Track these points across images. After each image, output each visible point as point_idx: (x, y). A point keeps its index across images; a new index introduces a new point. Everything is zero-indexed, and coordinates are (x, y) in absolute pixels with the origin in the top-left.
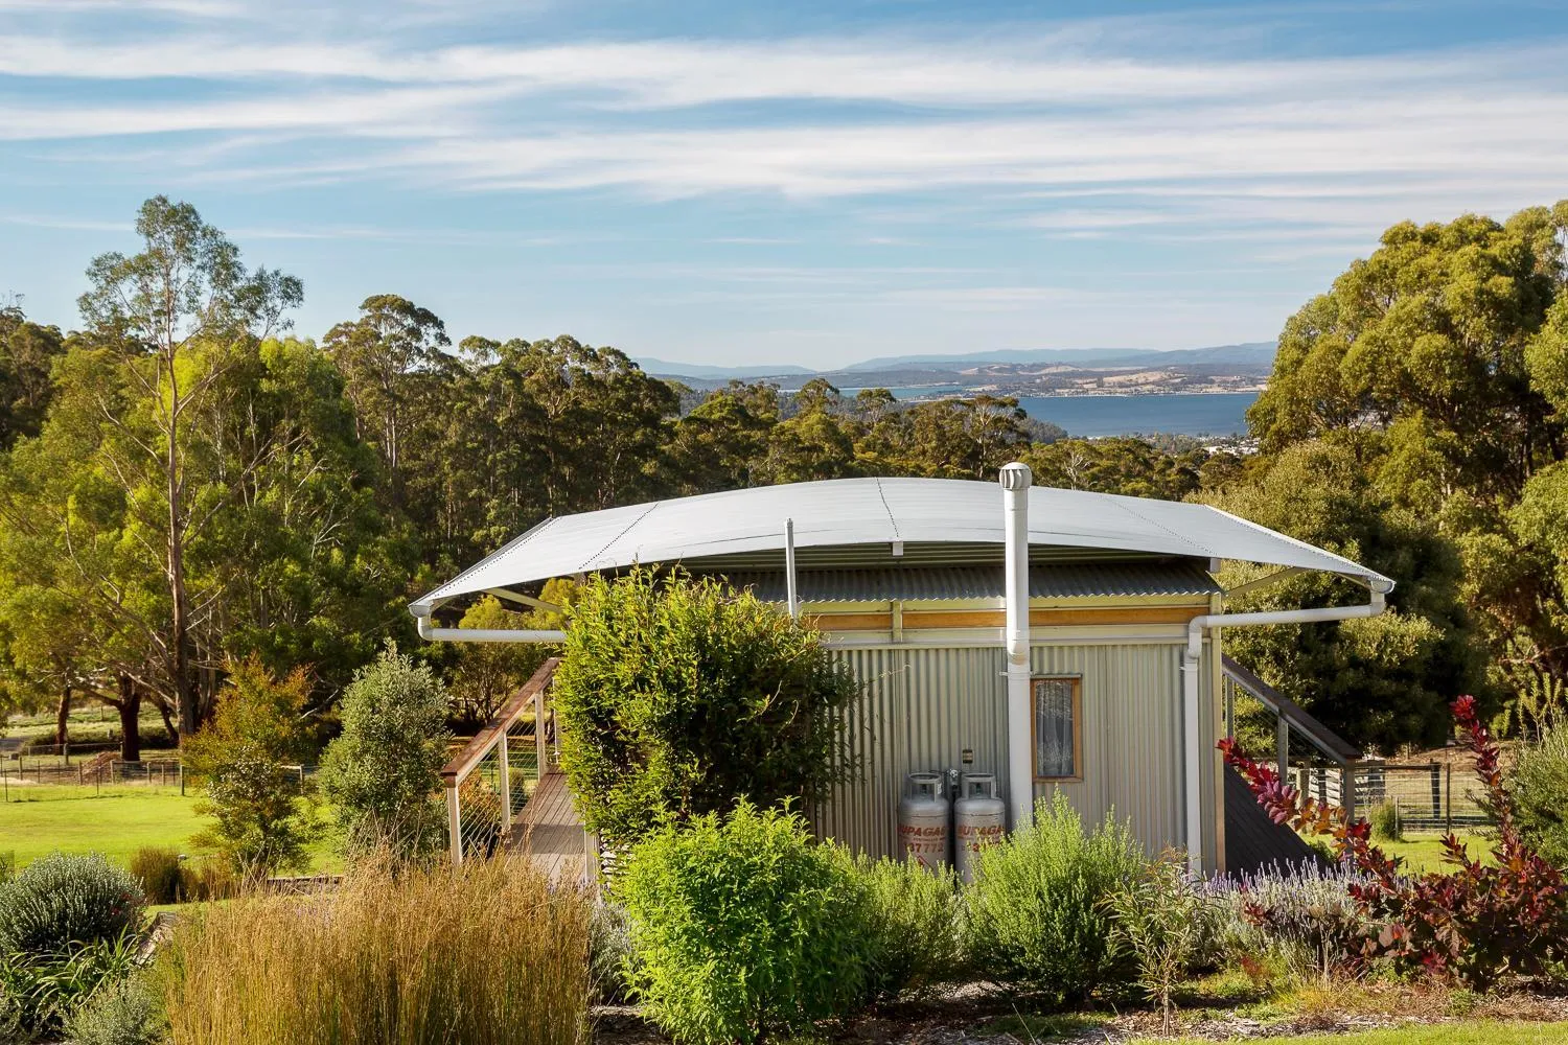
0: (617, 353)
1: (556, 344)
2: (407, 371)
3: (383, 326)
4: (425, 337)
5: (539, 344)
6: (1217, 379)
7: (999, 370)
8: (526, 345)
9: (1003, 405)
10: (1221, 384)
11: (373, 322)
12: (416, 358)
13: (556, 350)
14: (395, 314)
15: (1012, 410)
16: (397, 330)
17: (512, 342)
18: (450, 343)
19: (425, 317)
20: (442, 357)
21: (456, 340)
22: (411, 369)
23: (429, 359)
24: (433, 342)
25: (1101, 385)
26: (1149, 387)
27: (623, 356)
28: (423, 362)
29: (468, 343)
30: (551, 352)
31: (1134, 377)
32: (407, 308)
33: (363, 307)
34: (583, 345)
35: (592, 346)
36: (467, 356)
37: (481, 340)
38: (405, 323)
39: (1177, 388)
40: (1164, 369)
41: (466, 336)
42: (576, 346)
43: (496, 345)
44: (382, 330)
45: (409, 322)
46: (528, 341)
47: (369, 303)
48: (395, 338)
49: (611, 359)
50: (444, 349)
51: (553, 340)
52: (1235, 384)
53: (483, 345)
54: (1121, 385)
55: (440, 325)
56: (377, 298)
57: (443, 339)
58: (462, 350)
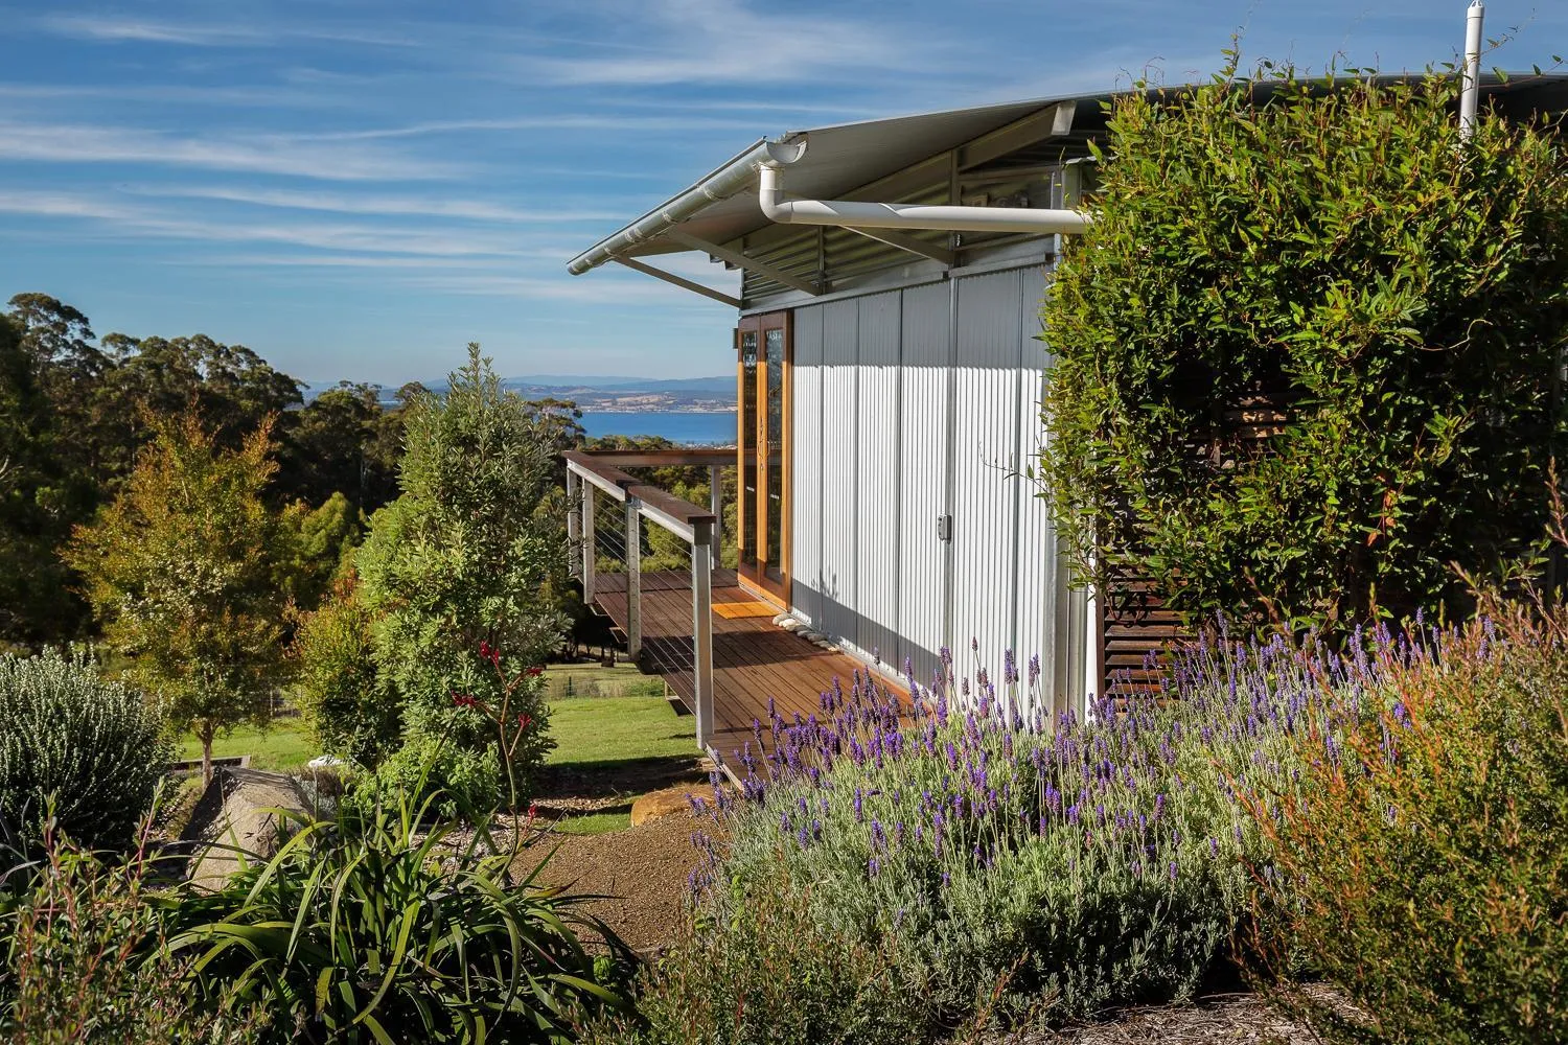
0: (246, 351)
1: (192, 342)
2: (54, 360)
3: (30, 319)
4: (71, 331)
5: (177, 341)
6: (701, 402)
7: (538, 391)
8: (164, 342)
9: (564, 406)
10: (704, 405)
11: (20, 316)
12: (63, 349)
13: (192, 346)
14: (41, 311)
15: (571, 411)
16: (43, 324)
17: (151, 340)
18: (94, 337)
19: (70, 314)
20: (86, 349)
21: (100, 335)
22: (57, 358)
23: (74, 350)
24: (78, 336)
25: (615, 404)
26: (651, 406)
27: (253, 354)
28: (69, 352)
29: (112, 339)
30: (188, 348)
31: (639, 399)
32: (53, 306)
33: (12, 303)
34: (217, 343)
35: (225, 344)
36: (109, 350)
37: (122, 337)
38: (51, 318)
39: (670, 407)
40: (661, 393)
41: (109, 333)
42: (211, 344)
43: (135, 342)
44: (30, 324)
45: (56, 317)
46: (166, 339)
47: (17, 300)
48: (42, 330)
49: (242, 356)
50: (89, 342)
51: (189, 338)
52: (713, 406)
53: (124, 341)
54: (630, 405)
55: (85, 320)
56: (25, 296)
57: (87, 333)
58: (104, 345)
